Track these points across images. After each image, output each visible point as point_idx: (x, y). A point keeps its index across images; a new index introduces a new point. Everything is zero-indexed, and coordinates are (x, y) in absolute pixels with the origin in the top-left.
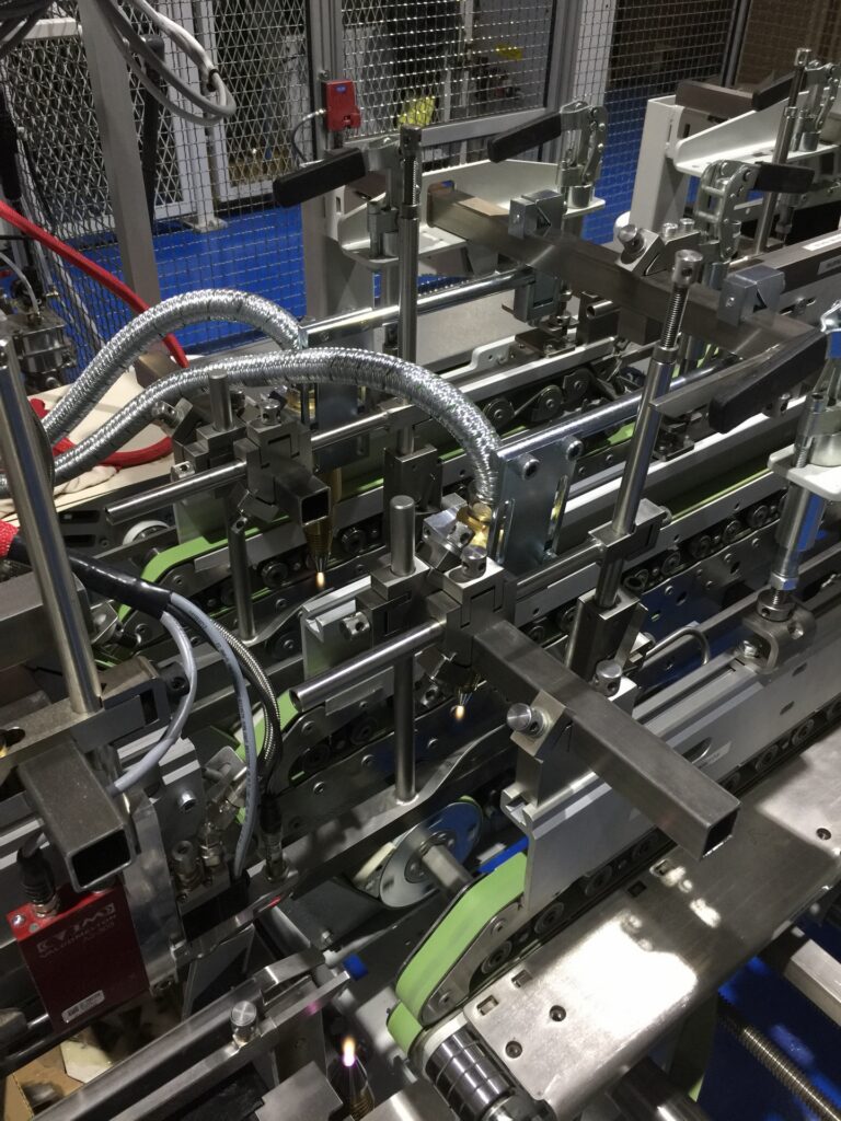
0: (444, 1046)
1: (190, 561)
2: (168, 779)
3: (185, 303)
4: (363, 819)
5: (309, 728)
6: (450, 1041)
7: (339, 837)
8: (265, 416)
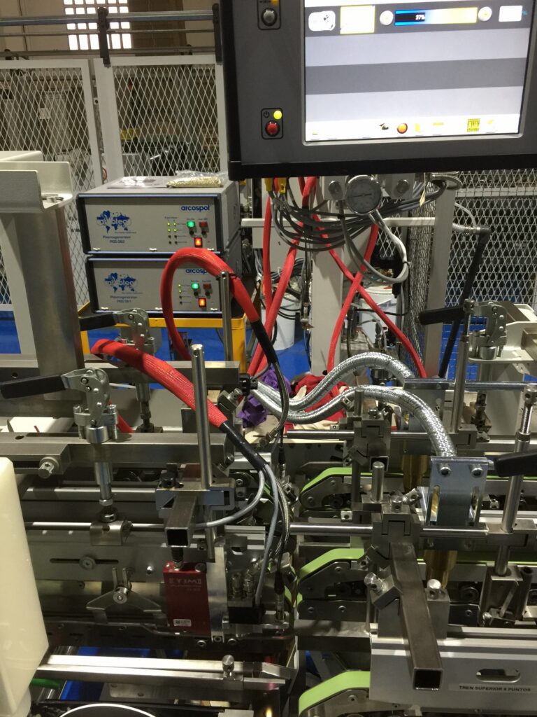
1: (342, 476)
2: (250, 547)
3: (367, 357)
4: (343, 628)
5: (339, 570)
7: (327, 629)
8: (369, 414)
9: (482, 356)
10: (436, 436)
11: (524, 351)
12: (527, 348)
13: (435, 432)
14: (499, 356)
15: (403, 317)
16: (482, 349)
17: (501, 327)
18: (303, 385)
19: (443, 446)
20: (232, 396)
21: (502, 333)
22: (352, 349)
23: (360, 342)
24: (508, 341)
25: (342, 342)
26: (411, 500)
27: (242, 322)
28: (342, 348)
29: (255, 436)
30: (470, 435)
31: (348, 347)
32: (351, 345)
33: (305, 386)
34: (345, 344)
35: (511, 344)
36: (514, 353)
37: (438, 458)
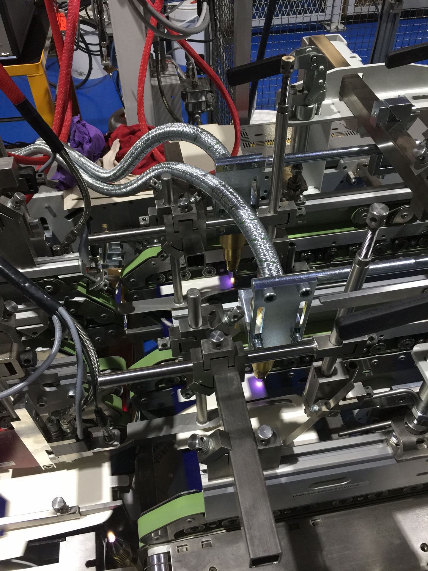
0: (155, 556)
2: (63, 382)
6: (158, 555)
8: (179, 207)
9: (299, 116)
10: (256, 245)
11: (343, 102)
12: (346, 99)
13: (256, 240)
14: (317, 114)
15: (211, 43)
16: (299, 108)
17: (321, 81)
18: (115, 139)
19: (265, 255)
20: (12, 203)
21: (322, 87)
22: (163, 84)
23: (172, 75)
24: (327, 93)
25: (152, 76)
26: (232, 320)
27: (40, 67)
28: (153, 83)
29: (74, 200)
30: (289, 214)
31: (159, 81)
32: (162, 79)
33: (118, 140)
34: (156, 79)
35: (330, 96)
36: (333, 107)
37: (260, 280)
